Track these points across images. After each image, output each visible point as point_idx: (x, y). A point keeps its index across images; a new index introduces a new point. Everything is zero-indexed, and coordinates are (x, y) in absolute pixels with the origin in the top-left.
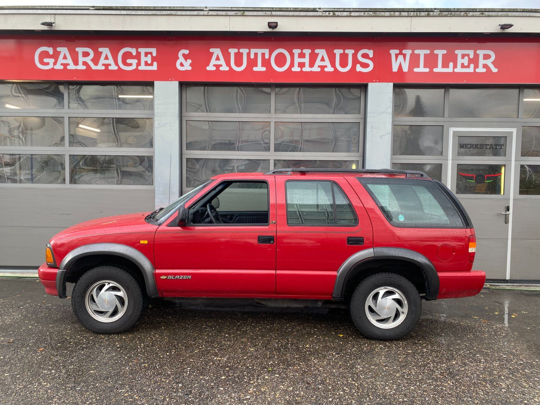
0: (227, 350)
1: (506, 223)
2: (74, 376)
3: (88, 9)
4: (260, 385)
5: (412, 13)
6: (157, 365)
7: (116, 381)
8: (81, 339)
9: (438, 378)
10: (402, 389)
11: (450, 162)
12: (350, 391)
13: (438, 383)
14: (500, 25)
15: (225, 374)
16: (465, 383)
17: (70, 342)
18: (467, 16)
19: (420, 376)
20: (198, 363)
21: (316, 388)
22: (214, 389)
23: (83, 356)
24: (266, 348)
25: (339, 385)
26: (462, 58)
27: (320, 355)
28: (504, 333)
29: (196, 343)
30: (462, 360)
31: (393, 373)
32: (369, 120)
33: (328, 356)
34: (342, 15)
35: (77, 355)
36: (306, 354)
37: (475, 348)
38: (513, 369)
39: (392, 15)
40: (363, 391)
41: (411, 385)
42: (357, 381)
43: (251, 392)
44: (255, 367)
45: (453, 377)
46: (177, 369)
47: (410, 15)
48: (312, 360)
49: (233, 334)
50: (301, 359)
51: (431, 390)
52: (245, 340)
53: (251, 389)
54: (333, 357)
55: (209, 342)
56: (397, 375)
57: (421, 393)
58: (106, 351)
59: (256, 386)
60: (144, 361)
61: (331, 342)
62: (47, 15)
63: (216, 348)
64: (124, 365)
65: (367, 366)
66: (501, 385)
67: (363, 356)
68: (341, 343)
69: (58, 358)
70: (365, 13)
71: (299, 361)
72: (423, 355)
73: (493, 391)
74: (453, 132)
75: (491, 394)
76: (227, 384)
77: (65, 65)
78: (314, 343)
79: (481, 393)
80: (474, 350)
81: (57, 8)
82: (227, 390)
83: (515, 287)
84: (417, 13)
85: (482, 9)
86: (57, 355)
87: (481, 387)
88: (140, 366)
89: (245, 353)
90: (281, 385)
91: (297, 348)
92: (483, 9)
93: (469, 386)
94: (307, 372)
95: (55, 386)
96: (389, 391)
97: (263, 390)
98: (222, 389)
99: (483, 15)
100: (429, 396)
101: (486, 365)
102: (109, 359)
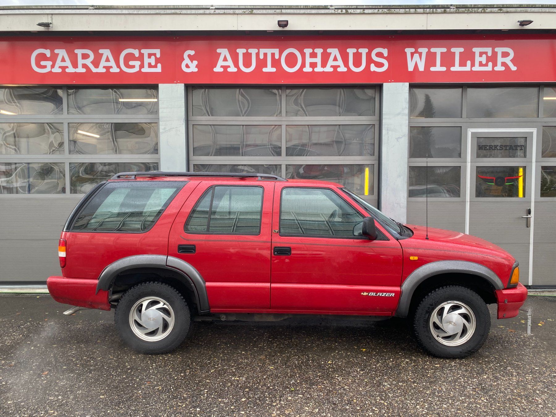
0: (245, 369)
1: (528, 227)
2: (83, 402)
3: (87, 9)
4: (283, 407)
5: (428, 10)
6: (171, 387)
7: (129, 407)
8: (88, 360)
9: (470, 394)
10: (434, 408)
11: (469, 165)
12: (380, 411)
13: (471, 400)
14: (518, 22)
15: (245, 396)
16: (500, 399)
17: (76, 364)
18: (485, 12)
19: (451, 393)
20: (215, 384)
21: (344, 409)
22: (235, 413)
23: (91, 380)
24: (286, 365)
25: (367, 406)
26: (480, 57)
27: (344, 372)
28: (533, 343)
29: (211, 361)
30: (493, 374)
31: (423, 390)
32: (384, 121)
33: (353, 373)
34: (355, 12)
35: (85, 378)
36: (329, 371)
37: (505, 361)
38: (548, 382)
39: (407, 12)
40: (393, 411)
41: (443, 404)
42: (386, 400)
43: (274, 415)
44: (276, 387)
45: (486, 393)
46: (193, 391)
47: (426, 12)
48: (336, 377)
49: (250, 351)
50: (324, 377)
51: (465, 407)
52: (262, 357)
53: (274, 412)
54: (358, 374)
55: (225, 360)
56: (427, 392)
57: (454, 411)
58: (116, 373)
59: (279, 408)
60: (157, 383)
61: (354, 358)
62: (44, 15)
63: (233, 367)
64: (136, 389)
65: (394, 383)
66: (537, 400)
67: (389, 371)
68: (365, 358)
69: (64, 382)
70: (379, 11)
71: (322, 379)
72: (452, 369)
73: (530, 407)
74: (472, 133)
75: (528, 410)
76: (248, 407)
77: (64, 68)
78: (336, 359)
79: (517, 410)
80: (505, 362)
81: (54, 7)
82: (248, 413)
83: (538, 293)
84: (433, 10)
85: (499, 5)
86: (63, 379)
87: (516, 403)
88: (153, 388)
89: (264, 372)
90: (306, 407)
91: (319, 365)
92: (501, 5)
93: (504, 403)
94: (332, 391)
95: (63, 414)
96: (421, 410)
97: (287, 412)
98: (243, 413)
99: (501, 12)
100: (463, 414)
101: (519, 379)
102: (120, 382)
